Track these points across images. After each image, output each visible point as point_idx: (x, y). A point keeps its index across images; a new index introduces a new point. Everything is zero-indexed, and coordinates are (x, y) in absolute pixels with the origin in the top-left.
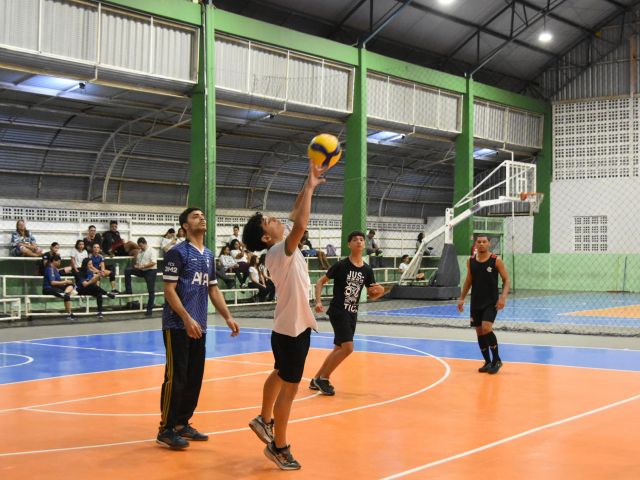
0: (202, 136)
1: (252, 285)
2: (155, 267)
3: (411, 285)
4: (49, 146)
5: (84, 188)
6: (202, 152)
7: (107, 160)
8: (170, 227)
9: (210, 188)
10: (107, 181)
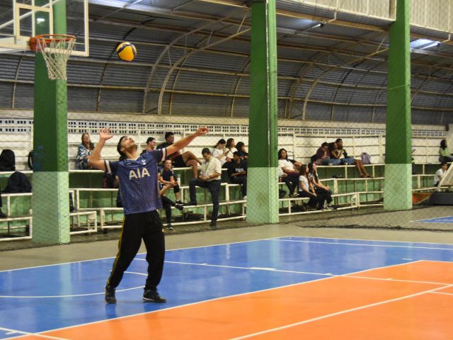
0: (264, 44)
1: (303, 194)
2: (219, 178)
3: (447, 191)
4: (108, 59)
5: (139, 101)
6: (264, 61)
7: (161, 72)
8: (220, 138)
9: (273, 97)
10: (162, 94)
